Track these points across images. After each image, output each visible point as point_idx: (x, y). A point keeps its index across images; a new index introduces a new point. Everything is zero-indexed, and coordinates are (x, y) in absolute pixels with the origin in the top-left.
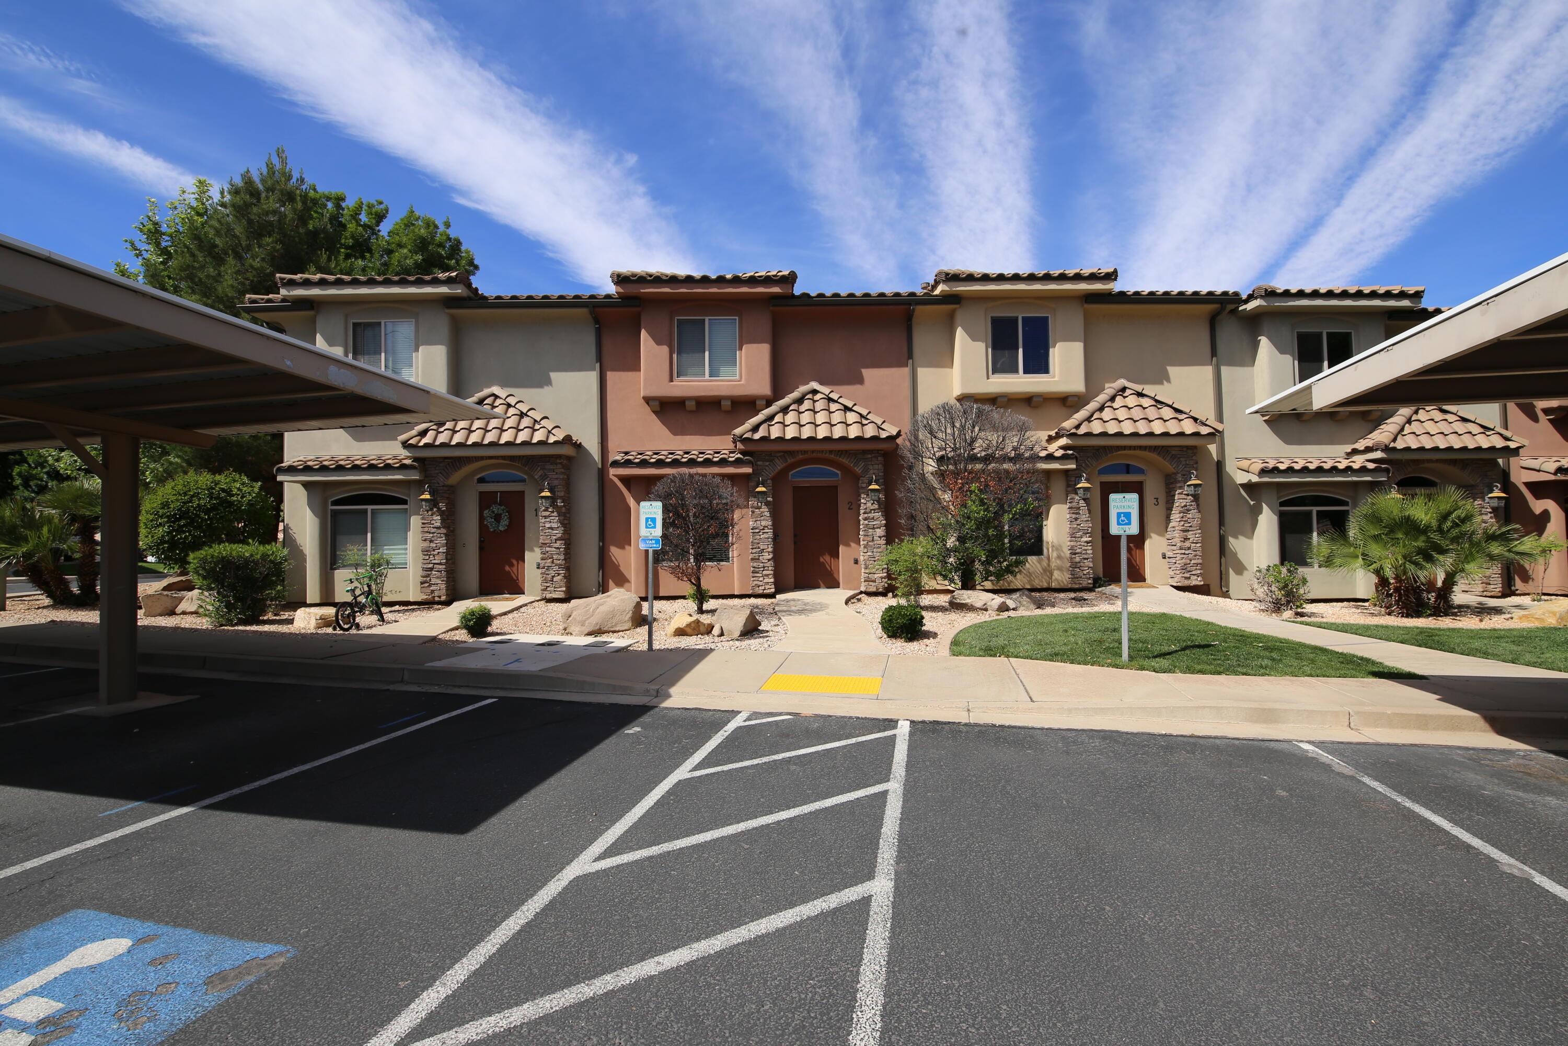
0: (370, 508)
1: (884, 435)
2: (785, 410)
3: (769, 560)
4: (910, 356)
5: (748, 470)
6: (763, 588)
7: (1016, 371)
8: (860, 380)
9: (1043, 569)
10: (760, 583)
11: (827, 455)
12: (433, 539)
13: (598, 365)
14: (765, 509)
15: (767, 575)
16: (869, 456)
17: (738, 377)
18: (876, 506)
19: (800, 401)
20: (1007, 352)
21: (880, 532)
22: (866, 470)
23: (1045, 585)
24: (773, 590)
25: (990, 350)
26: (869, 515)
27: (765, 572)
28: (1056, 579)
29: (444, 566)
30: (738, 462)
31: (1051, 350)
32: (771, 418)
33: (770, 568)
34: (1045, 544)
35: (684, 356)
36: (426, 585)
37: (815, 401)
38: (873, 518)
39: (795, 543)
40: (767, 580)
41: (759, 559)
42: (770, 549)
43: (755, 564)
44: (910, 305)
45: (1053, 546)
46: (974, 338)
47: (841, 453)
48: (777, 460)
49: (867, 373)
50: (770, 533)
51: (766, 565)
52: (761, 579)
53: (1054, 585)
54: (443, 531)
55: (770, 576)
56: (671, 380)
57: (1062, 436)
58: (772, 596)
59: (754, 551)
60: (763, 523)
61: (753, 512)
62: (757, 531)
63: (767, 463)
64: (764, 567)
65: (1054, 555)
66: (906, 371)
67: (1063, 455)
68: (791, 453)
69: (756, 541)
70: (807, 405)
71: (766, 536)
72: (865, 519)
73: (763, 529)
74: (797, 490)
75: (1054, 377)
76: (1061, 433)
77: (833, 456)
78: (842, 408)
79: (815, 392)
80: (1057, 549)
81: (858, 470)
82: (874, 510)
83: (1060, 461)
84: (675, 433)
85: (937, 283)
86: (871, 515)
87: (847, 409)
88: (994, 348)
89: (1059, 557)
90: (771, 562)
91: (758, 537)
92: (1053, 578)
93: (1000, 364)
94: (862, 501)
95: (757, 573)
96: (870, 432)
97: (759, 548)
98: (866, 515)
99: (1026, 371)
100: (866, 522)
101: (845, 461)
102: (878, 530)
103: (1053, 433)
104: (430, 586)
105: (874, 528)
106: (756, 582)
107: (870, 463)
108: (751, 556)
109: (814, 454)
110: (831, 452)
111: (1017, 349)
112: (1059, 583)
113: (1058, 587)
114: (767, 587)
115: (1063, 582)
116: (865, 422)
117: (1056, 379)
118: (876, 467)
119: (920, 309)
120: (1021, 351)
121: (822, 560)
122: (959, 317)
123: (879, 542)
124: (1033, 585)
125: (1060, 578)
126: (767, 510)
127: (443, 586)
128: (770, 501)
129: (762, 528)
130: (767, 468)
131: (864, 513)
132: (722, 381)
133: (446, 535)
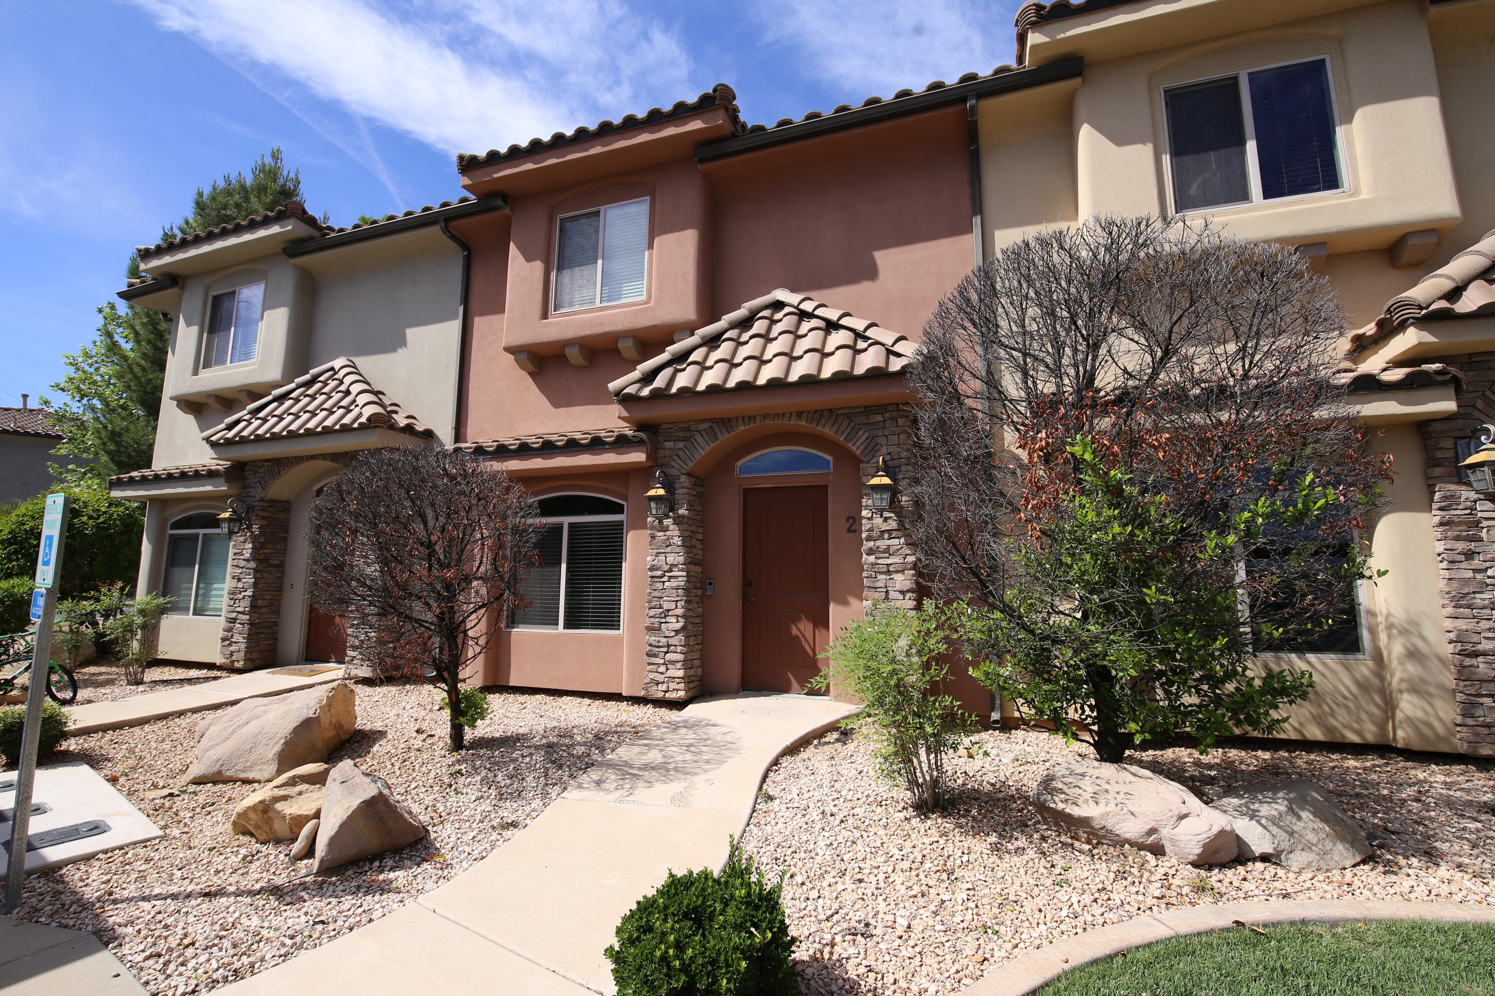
0: (202, 531)
1: (896, 365)
2: (713, 342)
3: (677, 632)
4: (978, 207)
5: (638, 457)
6: (663, 687)
7: (1243, 195)
8: (871, 273)
9: (1357, 683)
10: (660, 678)
11: (793, 422)
12: (242, 576)
13: (461, 309)
14: (674, 532)
15: (673, 662)
16: (879, 418)
17: (644, 298)
18: (893, 524)
19: (745, 323)
20: (1212, 155)
21: (903, 581)
22: (873, 450)
23: (1370, 734)
24: (682, 694)
25: (1166, 159)
26: (879, 543)
27: (669, 656)
28: (1409, 719)
29: (248, 617)
30: (621, 443)
31: (1340, 132)
32: (682, 358)
33: (679, 649)
34: (1364, 619)
35: (567, 274)
36: (227, 643)
37: (773, 322)
38: (887, 550)
39: (745, 598)
40: (671, 673)
41: (659, 629)
42: (680, 611)
43: (653, 639)
44: (964, 100)
45: (1390, 627)
46: (1120, 138)
47: (820, 414)
48: (698, 437)
49: (882, 258)
50: (680, 578)
51: (672, 641)
52: (662, 669)
53: (1402, 736)
54: (253, 565)
55: (679, 665)
56: (545, 315)
57: (1402, 327)
58: (679, 705)
59: (652, 612)
60: (671, 559)
61: (653, 537)
62: (659, 573)
63: (681, 445)
64: (669, 646)
65: (1395, 650)
66: (971, 241)
67: (1408, 375)
68: (725, 422)
69: (656, 594)
70: (759, 326)
71: (674, 583)
72: (870, 552)
73: (671, 571)
74: (750, 495)
75: (1356, 192)
76: (1397, 319)
77: (803, 423)
78: (822, 324)
79: (778, 305)
80: (1404, 632)
81: (856, 448)
82: (888, 531)
83: (1402, 395)
84: (556, 404)
85: (1022, 39)
86: (882, 544)
87: (831, 326)
88: (1177, 152)
89: (1413, 654)
90: (681, 637)
91: (659, 586)
92: (1399, 715)
93: (1195, 185)
94: (864, 513)
95: (655, 656)
96: (868, 360)
97: (661, 607)
98: (871, 544)
99: (1269, 193)
100: (872, 559)
101: (828, 431)
102: (899, 577)
103: (1370, 329)
104: (230, 645)
105: (888, 572)
106: (652, 676)
107: (880, 432)
108: (648, 622)
109: (767, 421)
110: (800, 414)
111: (1242, 143)
112: (1417, 729)
113: (1417, 745)
114: (673, 686)
115: (1430, 725)
116: (861, 345)
117: (1364, 195)
118: (894, 439)
119: (990, 108)
120: (1251, 148)
121: (795, 631)
122: (1082, 107)
123: (899, 604)
124: (1329, 729)
125: (1419, 714)
126: (677, 533)
127: (243, 646)
128: (683, 516)
129: (667, 568)
130: (681, 453)
131: (869, 539)
132: (620, 306)
133: (256, 570)
